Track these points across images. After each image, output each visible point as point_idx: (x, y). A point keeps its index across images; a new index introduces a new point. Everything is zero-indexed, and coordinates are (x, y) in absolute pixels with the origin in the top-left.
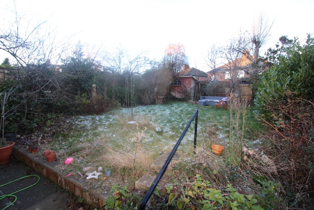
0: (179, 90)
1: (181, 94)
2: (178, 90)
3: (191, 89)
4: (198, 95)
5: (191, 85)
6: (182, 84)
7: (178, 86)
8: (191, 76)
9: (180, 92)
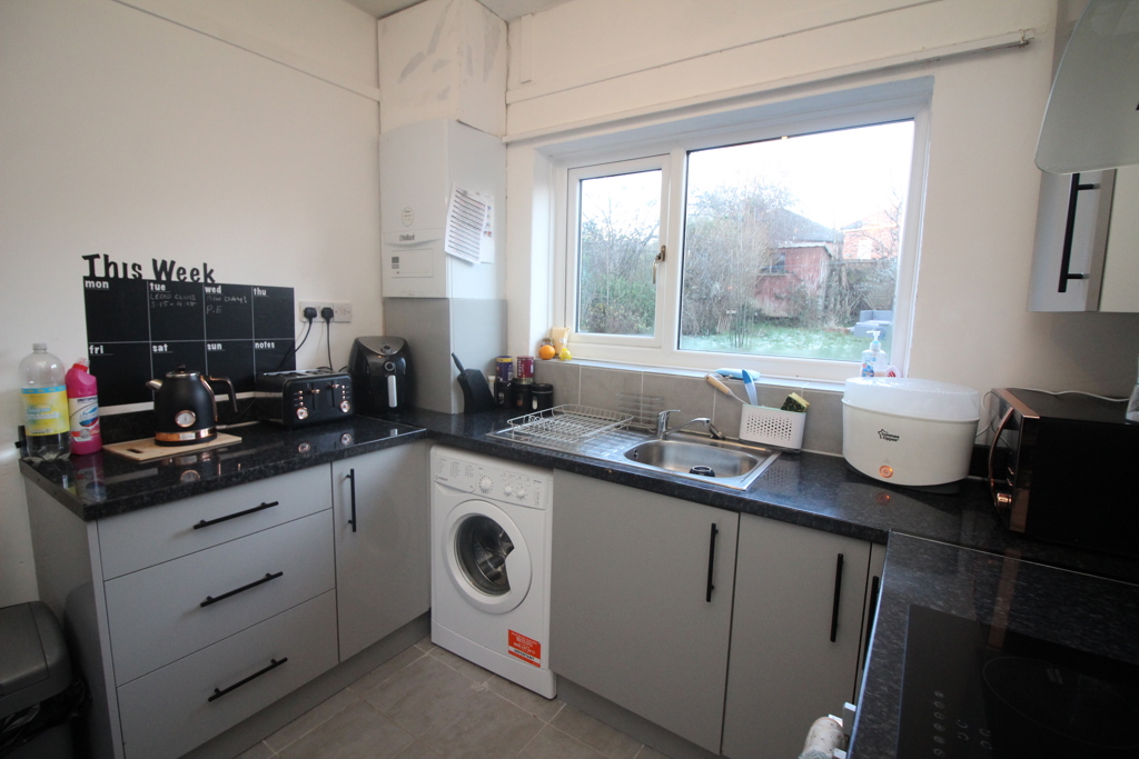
0: (777, 291)
1: (784, 303)
2: (771, 290)
3: (819, 287)
4: (838, 306)
5: (818, 271)
6: (787, 272)
7: (771, 277)
8: (820, 244)
9: (778, 298)
